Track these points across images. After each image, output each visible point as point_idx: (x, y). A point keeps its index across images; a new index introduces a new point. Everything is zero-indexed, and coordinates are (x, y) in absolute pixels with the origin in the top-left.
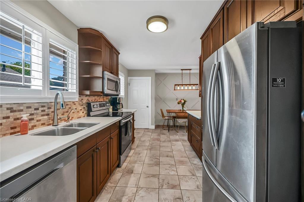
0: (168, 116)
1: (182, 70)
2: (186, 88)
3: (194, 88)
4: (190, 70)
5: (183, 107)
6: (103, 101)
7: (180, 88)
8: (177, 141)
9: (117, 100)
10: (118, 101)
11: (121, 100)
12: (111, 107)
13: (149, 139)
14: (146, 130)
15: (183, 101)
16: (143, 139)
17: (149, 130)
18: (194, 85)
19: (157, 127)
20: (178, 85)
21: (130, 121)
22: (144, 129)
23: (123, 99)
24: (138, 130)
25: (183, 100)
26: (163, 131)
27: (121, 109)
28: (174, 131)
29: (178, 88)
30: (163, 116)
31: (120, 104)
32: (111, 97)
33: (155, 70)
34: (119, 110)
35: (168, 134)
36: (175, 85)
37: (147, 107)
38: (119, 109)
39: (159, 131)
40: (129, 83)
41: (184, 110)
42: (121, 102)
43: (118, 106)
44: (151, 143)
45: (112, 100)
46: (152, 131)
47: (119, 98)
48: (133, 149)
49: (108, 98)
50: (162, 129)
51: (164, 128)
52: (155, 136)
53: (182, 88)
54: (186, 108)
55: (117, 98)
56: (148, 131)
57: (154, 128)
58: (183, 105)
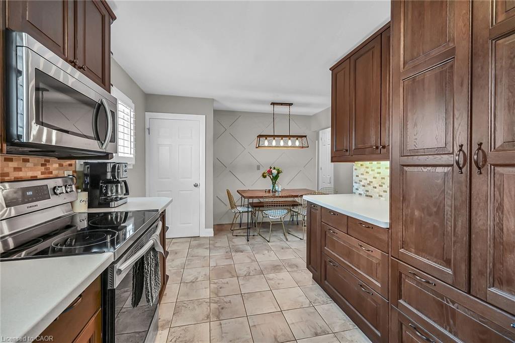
0: (243, 204)
1: (273, 104)
2: (282, 143)
3: (297, 143)
4: (290, 104)
5: (274, 184)
6: (40, 176)
7: (270, 142)
8: (276, 268)
9: (106, 172)
10: (109, 176)
11: (121, 171)
12: (84, 196)
13: (207, 270)
14: (194, 243)
15: (275, 172)
16: (189, 276)
17: (202, 241)
18: (298, 137)
19: (219, 229)
20: (266, 136)
21: (153, 248)
22: (189, 239)
23: (129, 167)
24: (174, 243)
25: (274, 169)
26: (234, 240)
27: (121, 199)
28: (259, 239)
29: (266, 143)
30: (233, 206)
31: (118, 182)
32: (82, 162)
33: (213, 100)
34: (112, 204)
35: (248, 248)
36: (260, 136)
37: (196, 186)
38: (116, 199)
39: (223, 240)
40: (147, 126)
41: (276, 191)
42: (122, 176)
43: (112, 191)
44: (215, 286)
45: (87, 171)
46: (211, 245)
47: (114, 167)
48: (163, 327)
49: (70, 165)
50: (230, 235)
51: (235, 233)
52: (217, 258)
53: (274, 143)
54: (280, 186)
55: (106, 164)
56: (199, 246)
57: (213, 235)
58: (275, 179)
